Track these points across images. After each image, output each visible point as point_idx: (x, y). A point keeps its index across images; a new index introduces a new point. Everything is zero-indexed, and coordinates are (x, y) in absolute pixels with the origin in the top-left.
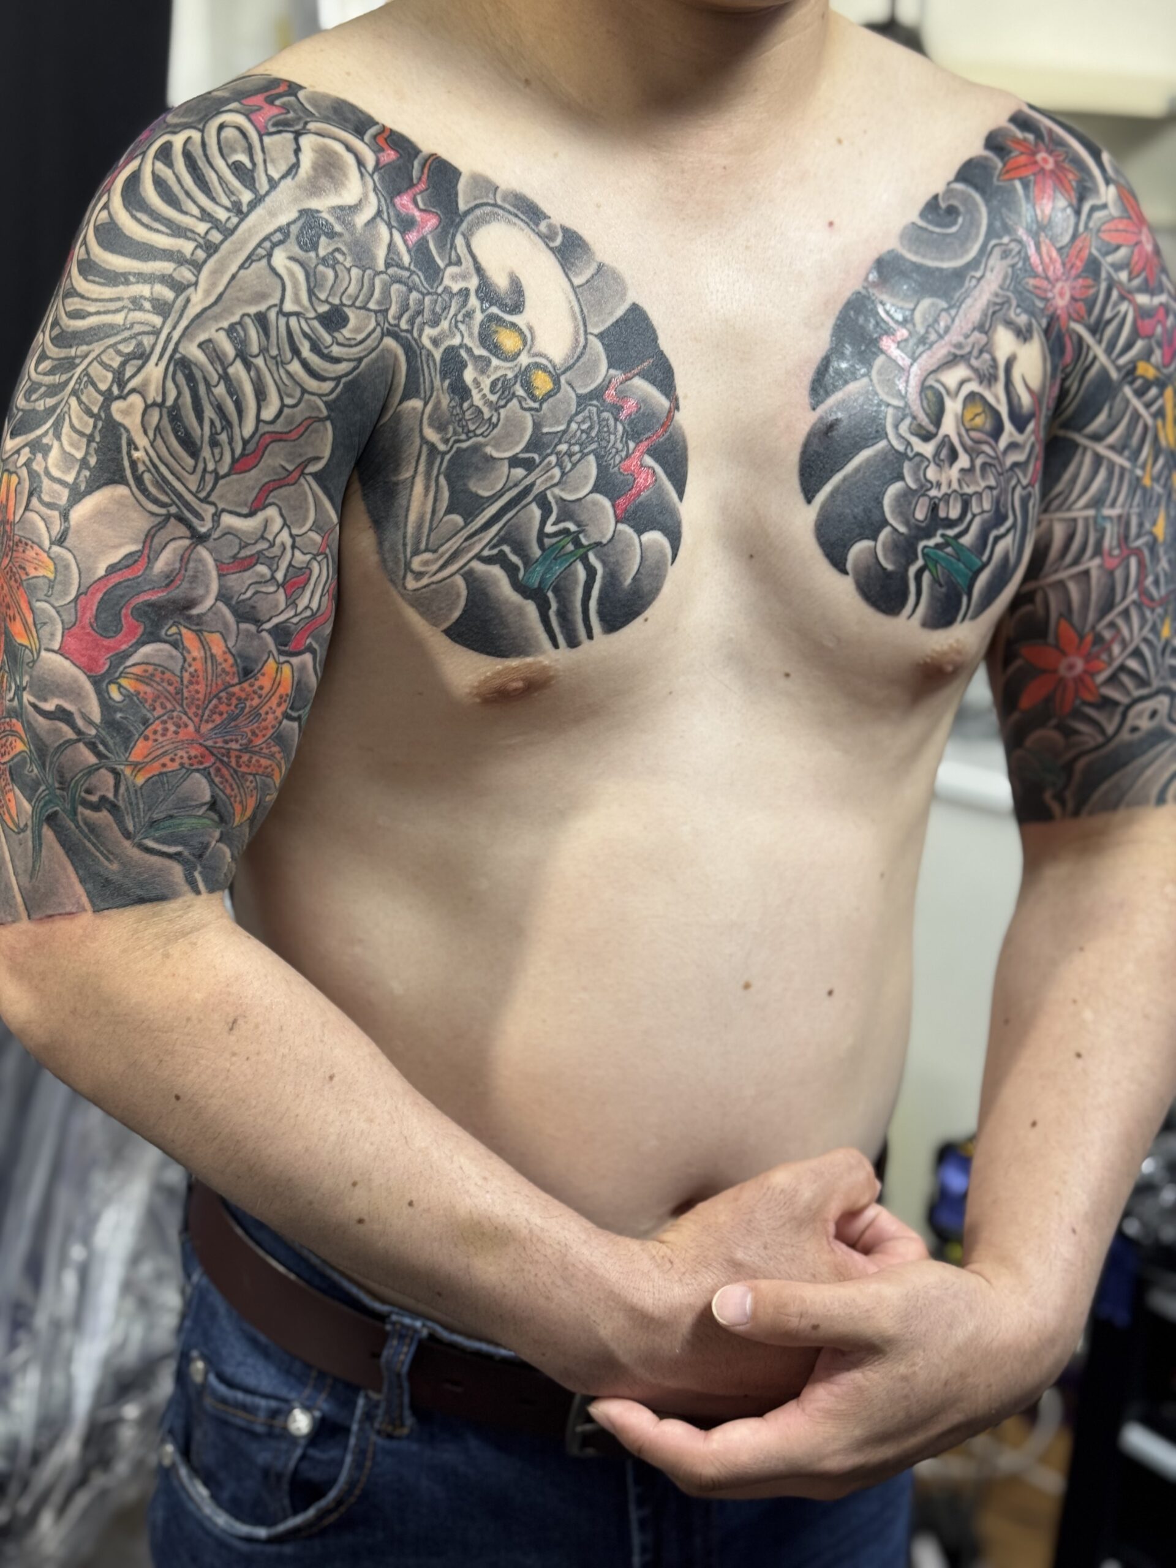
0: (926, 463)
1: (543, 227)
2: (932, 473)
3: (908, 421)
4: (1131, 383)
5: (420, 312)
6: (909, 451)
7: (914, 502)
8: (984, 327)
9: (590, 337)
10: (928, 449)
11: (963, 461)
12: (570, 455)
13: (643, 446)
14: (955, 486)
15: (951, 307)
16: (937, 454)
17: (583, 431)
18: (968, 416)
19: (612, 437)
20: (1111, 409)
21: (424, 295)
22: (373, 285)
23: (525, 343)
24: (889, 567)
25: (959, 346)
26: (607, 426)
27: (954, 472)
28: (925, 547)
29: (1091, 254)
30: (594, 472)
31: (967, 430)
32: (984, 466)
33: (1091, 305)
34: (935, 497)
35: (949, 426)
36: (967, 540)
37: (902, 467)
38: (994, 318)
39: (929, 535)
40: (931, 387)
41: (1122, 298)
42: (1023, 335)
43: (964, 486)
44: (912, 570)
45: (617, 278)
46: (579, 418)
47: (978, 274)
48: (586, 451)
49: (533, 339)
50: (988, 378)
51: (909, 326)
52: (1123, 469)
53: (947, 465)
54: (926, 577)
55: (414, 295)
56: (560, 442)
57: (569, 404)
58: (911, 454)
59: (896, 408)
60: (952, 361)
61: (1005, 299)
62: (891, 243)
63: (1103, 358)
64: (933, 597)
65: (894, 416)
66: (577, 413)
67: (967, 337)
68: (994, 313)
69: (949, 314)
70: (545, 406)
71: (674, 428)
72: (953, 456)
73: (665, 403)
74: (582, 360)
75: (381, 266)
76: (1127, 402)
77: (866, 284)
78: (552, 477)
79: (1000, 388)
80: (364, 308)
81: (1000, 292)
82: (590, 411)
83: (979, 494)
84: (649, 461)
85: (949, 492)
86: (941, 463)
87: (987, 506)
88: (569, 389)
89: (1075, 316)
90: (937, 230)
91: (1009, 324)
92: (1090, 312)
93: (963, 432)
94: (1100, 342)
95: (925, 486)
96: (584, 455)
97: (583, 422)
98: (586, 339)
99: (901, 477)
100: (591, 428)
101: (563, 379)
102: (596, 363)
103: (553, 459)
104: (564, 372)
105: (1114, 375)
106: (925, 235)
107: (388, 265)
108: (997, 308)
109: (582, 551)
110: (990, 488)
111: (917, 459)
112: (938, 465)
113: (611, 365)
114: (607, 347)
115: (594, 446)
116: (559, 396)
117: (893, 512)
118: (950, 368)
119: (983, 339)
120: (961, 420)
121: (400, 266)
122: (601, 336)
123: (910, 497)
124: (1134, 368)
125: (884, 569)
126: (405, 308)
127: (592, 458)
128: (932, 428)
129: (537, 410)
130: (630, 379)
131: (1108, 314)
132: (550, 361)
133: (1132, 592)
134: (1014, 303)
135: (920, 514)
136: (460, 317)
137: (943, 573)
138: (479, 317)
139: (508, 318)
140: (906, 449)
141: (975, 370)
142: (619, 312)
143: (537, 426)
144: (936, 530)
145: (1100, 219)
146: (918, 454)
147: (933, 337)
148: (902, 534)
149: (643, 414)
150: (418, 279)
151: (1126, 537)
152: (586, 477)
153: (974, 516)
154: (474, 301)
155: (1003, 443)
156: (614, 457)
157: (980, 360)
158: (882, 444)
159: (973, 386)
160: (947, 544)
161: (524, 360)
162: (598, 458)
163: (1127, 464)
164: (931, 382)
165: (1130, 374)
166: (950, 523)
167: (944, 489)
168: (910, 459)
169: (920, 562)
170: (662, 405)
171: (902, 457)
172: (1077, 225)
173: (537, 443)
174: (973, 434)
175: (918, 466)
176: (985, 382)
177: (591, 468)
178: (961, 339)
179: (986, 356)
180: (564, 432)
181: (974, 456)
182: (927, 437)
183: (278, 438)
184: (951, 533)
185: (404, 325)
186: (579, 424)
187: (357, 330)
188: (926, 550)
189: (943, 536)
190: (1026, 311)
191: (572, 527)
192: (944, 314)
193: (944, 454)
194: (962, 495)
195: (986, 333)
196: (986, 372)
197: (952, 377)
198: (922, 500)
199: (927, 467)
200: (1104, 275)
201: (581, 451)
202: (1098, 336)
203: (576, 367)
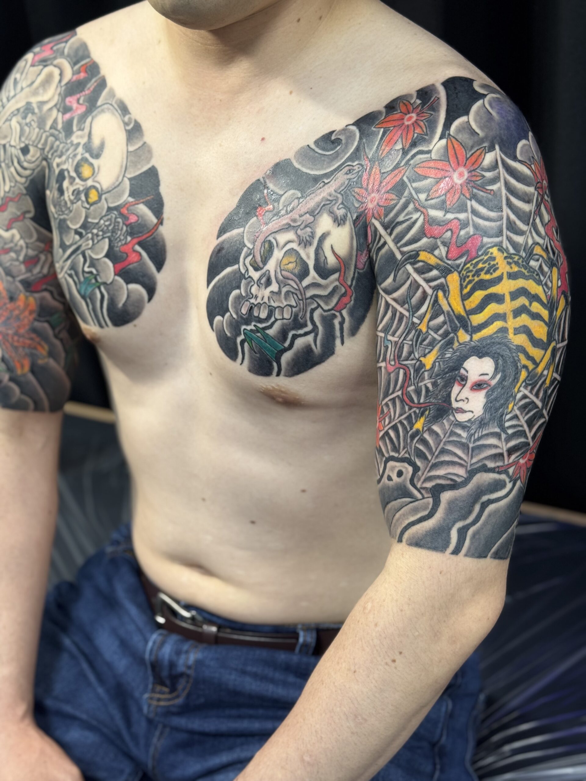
0: (253, 283)
1: (126, 119)
2: (254, 290)
3: (250, 258)
4: (412, 264)
5: (56, 151)
6: (246, 274)
7: (242, 303)
8: (314, 213)
9: (126, 179)
10: (256, 275)
11: (274, 287)
12: (97, 235)
13: (136, 240)
14: (266, 300)
15: (302, 197)
16: (260, 279)
17: (105, 226)
18: (285, 261)
19: (119, 232)
20: (395, 276)
21: (61, 143)
22: (41, 137)
23: (93, 174)
24: (229, 334)
25: (294, 221)
26: (118, 226)
27: (266, 292)
28: (245, 329)
29: (402, 179)
30: (106, 247)
31: (281, 270)
32: (288, 293)
33: (389, 210)
34: (253, 304)
35: (271, 266)
36: (271, 332)
37: (241, 283)
38: (324, 208)
39: (248, 323)
40: (270, 241)
41: (416, 210)
42: (339, 221)
43: (272, 301)
44: (239, 340)
45: (150, 151)
46: (105, 218)
47: (326, 181)
48: (105, 236)
49: (98, 173)
50: (305, 243)
51: (276, 204)
52: (402, 316)
53: (263, 287)
54: (246, 345)
55: (57, 143)
56: (94, 228)
57: (103, 210)
58: (247, 276)
59: (249, 248)
60: (288, 228)
61: (335, 198)
62: (290, 155)
63: (391, 244)
64: (251, 358)
65: (247, 252)
66: (105, 216)
67: (301, 216)
68: (324, 205)
69: (299, 201)
70: (92, 208)
71: (157, 235)
72: (268, 283)
73: (155, 220)
74: (116, 189)
75: (48, 127)
76: (409, 275)
77: (264, 176)
78: (88, 245)
79: (312, 250)
80: (36, 146)
81: (334, 193)
82: (112, 217)
83: (282, 309)
84: (138, 248)
85: (262, 302)
86: (261, 285)
87: (287, 316)
88: (105, 202)
89: (376, 215)
90: (320, 152)
91: (331, 213)
92: (386, 215)
93: (279, 270)
94: (390, 234)
95: (250, 295)
96: (103, 238)
97: (107, 221)
98: (123, 180)
99: (239, 287)
100: (110, 225)
101: (103, 197)
102: (123, 192)
103: (90, 235)
104: (105, 193)
105: (399, 256)
106: (311, 153)
107: (51, 128)
108: (328, 202)
109: (98, 284)
110: (291, 306)
111: (249, 279)
112: (258, 286)
113: (130, 195)
114: (131, 185)
115: (109, 234)
116: (99, 205)
117: (232, 305)
118: (284, 232)
119: (312, 219)
120: (279, 263)
121: (56, 129)
122: (130, 179)
123: (241, 300)
124: (417, 255)
125: (226, 335)
126: (52, 148)
127: (107, 240)
128: (261, 265)
129: (88, 209)
130: (138, 204)
131: (401, 218)
132: (101, 186)
133: (398, 391)
134: (340, 201)
135: (244, 311)
136: (71, 156)
137: (256, 347)
138: (79, 157)
139: (91, 160)
140: (245, 272)
141: (299, 236)
142: (145, 168)
143: (87, 217)
144: (251, 322)
145: (420, 159)
146: (250, 277)
147: (283, 212)
148: (234, 318)
149: (139, 224)
150: (62, 135)
151: (399, 357)
152: (103, 249)
153: (276, 320)
154: (80, 150)
155: (306, 282)
156: (118, 243)
157: (303, 231)
158: (236, 267)
159: (294, 246)
160: (258, 331)
161: (90, 183)
162: (110, 241)
163: (406, 313)
164: (271, 238)
165: (413, 258)
166: (260, 321)
167: (259, 300)
168: (246, 279)
169: (242, 337)
170: (152, 221)
171: (242, 276)
172: (400, 161)
173: (85, 226)
174: (283, 273)
175: (249, 283)
176: (303, 245)
177: (105, 245)
178: (297, 217)
179: (308, 229)
180: (97, 223)
181: (282, 286)
182: (256, 269)
183: (11, 200)
184: (260, 326)
185: (50, 156)
186: (105, 221)
187: (33, 156)
188: (245, 331)
189: (255, 326)
190: (345, 207)
191: (94, 271)
192: (296, 201)
193: (263, 280)
194: (269, 306)
195: (314, 216)
196: (304, 239)
197: (282, 238)
198: (246, 303)
199: (252, 285)
200: (406, 193)
201: (102, 235)
202: (389, 231)
203: (112, 192)
